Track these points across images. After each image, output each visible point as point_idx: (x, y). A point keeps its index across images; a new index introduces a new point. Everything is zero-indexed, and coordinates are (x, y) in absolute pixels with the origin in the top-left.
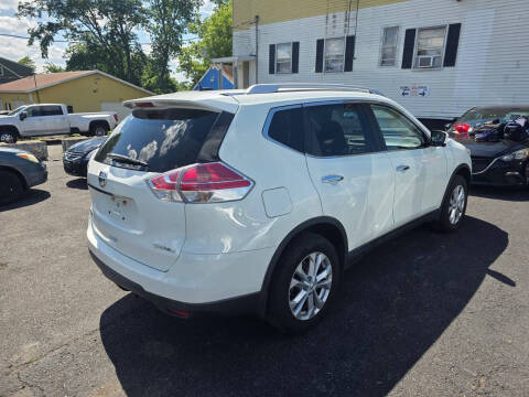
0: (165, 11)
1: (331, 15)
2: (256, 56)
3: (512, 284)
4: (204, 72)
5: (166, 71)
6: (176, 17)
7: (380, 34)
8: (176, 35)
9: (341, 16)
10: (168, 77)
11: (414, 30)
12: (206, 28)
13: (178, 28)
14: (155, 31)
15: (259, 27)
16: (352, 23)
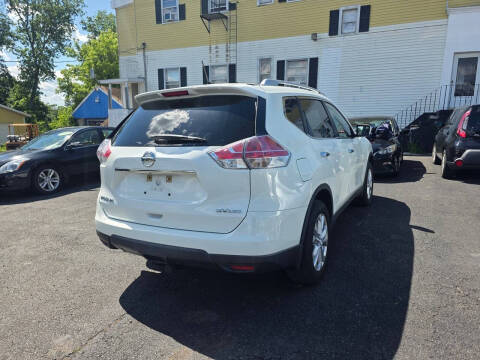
0: (35, 36)
1: (213, 46)
2: (145, 79)
3: (432, 232)
4: (86, 93)
5: (36, 94)
6: (46, 42)
7: (256, 63)
8: (46, 58)
9: (222, 47)
10: (38, 100)
11: (283, 61)
12: (86, 52)
13: (49, 52)
14: (23, 54)
15: (147, 54)
16: (232, 54)
